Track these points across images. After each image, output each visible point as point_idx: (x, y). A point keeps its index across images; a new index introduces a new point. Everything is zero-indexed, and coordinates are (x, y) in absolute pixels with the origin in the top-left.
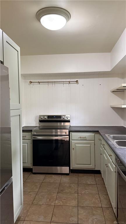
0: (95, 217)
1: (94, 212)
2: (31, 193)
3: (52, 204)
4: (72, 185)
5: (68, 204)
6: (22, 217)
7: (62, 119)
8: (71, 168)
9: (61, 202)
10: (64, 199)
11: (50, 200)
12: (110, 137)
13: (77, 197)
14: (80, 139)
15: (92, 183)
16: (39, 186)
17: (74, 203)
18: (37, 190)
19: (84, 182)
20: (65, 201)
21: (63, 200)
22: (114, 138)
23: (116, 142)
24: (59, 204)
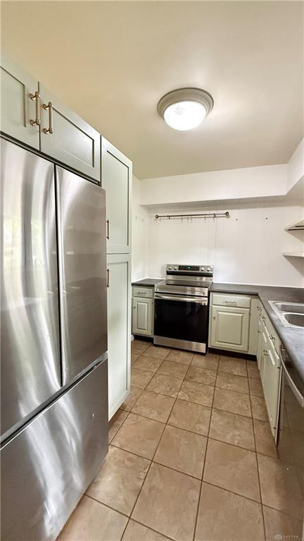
0: (237, 433)
1: (238, 424)
2: (146, 373)
3: (173, 396)
4: (208, 373)
5: (197, 402)
6: (128, 407)
7: (200, 271)
8: (209, 346)
9: (186, 396)
10: (192, 392)
11: (171, 389)
12: (276, 305)
13: (212, 392)
14: (225, 304)
15: (240, 374)
16: (159, 365)
17: (207, 401)
18: (155, 370)
19: (228, 371)
20: (193, 394)
21: (190, 393)
22: (284, 309)
23: (286, 317)
24: (183, 398)
